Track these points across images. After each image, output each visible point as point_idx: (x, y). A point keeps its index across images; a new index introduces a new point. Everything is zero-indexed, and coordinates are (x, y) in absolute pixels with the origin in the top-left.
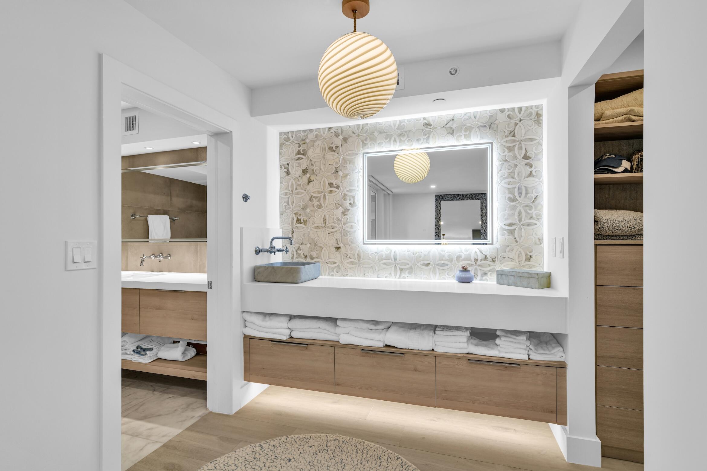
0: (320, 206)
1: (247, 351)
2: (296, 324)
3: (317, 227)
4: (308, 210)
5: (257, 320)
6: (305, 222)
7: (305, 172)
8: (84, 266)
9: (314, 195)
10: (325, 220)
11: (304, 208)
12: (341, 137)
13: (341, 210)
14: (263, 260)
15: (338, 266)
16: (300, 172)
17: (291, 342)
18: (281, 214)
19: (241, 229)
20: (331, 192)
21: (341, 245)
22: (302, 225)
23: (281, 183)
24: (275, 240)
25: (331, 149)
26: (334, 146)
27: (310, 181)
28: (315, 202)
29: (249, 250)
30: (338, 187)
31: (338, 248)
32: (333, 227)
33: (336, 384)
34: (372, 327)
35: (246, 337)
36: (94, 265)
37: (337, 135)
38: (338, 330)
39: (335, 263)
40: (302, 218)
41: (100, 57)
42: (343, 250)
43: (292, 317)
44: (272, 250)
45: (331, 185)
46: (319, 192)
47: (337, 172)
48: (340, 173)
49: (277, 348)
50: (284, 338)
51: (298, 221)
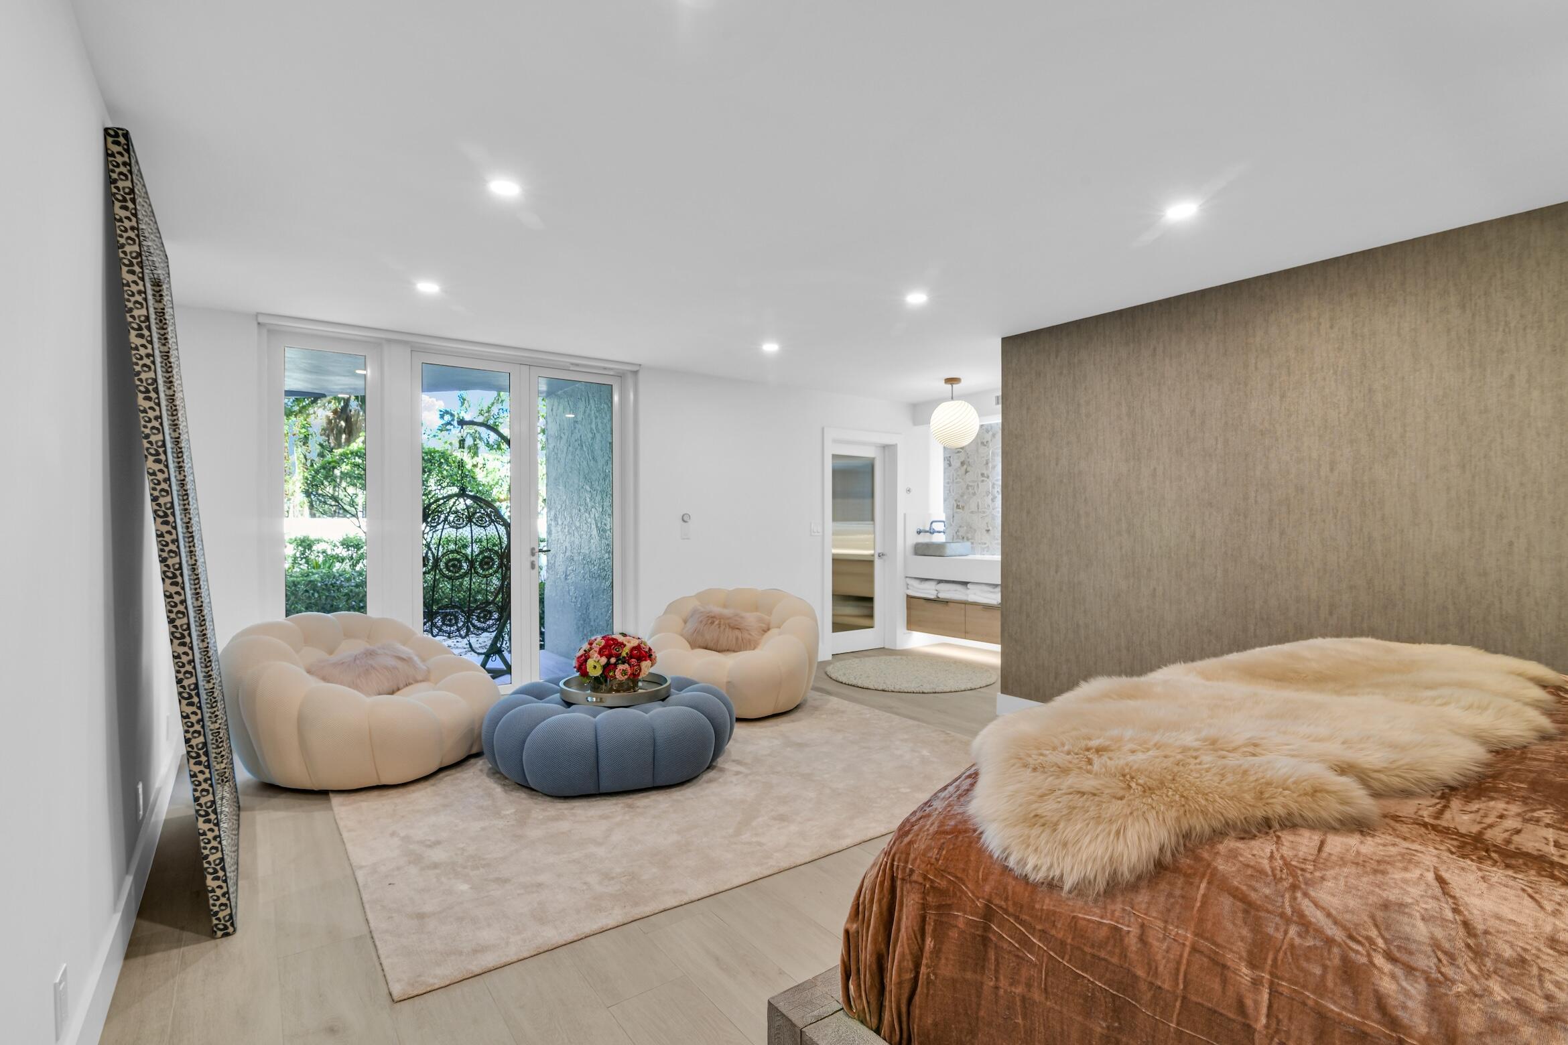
0: (974, 494)
1: (909, 608)
2: (942, 586)
3: (972, 512)
4: (965, 497)
5: (915, 583)
6: (963, 507)
7: (963, 463)
8: (816, 534)
9: (970, 484)
10: (978, 506)
11: (962, 496)
12: (991, 433)
13: (990, 497)
14: (924, 539)
15: (988, 547)
16: (959, 464)
17: (937, 601)
18: (945, 500)
19: (905, 515)
20: (983, 481)
21: (990, 528)
22: (961, 511)
23: (944, 473)
24: (934, 524)
25: (982, 443)
26: (985, 441)
27: (966, 472)
28: (971, 490)
29: (912, 531)
30: (988, 477)
31: (988, 531)
32: (984, 512)
33: (966, 632)
34: (992, 590)
35: (908, 596)
36: (821, 534)
37: (987, 431)
38: (968, 592)
39: (985, 544)
40: (961, 504)
41: (823, 429)
42: (991, 532)
43: (940, 581)
44: (932, 532)
45: (983, 475)
46: (974, 481)
47: (987, 463)
48: (990, 465)
49: (928, 605)
50: (932, 597)
51: (958, 507)
